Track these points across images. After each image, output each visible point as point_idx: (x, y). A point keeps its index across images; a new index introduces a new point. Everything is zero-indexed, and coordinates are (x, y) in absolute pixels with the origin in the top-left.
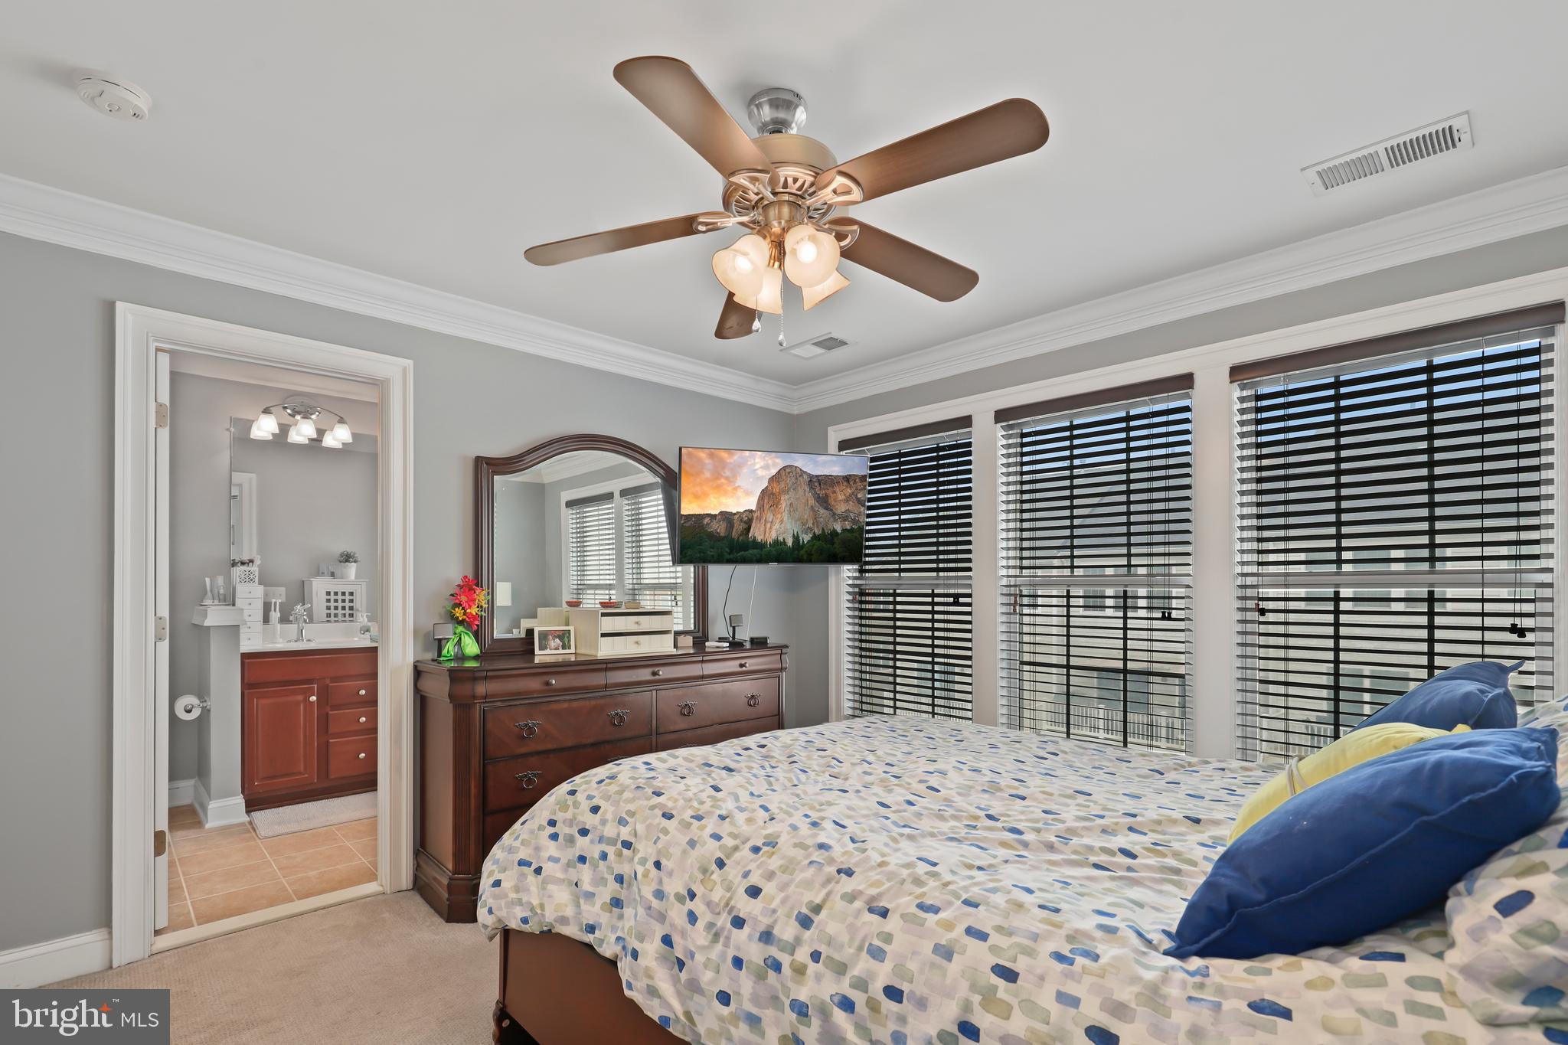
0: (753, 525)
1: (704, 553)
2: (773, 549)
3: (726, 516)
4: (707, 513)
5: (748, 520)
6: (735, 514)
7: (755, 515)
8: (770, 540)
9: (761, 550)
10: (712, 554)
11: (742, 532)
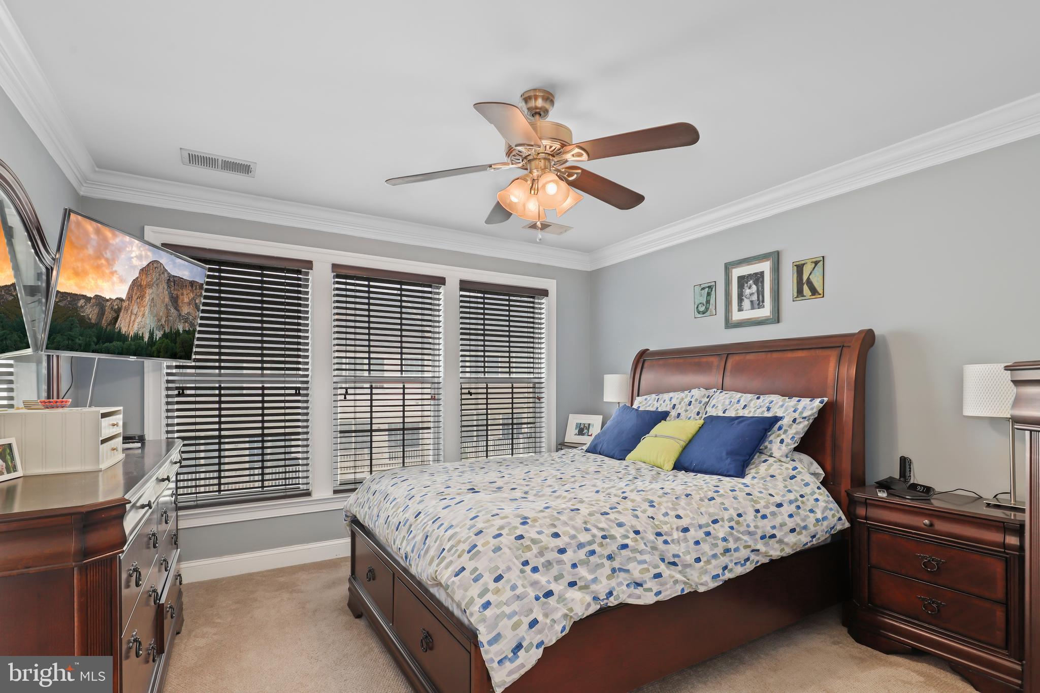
0: (121, 314)
1: (72, 340)
2: (133, 343)
3: (100, 301)
4: (84, 294)
5: (118, 308)
6: (108, 300)
7: (125, 304)
8: (132, 334)
9: (124, 343)
10: (80, 342)
11: (111, 321)
